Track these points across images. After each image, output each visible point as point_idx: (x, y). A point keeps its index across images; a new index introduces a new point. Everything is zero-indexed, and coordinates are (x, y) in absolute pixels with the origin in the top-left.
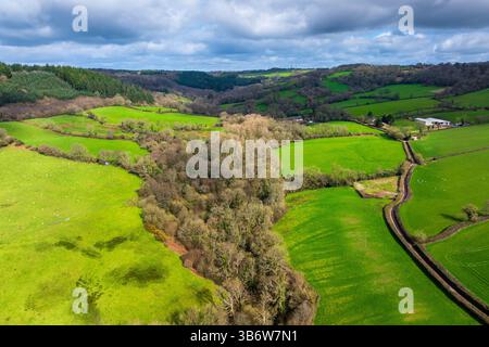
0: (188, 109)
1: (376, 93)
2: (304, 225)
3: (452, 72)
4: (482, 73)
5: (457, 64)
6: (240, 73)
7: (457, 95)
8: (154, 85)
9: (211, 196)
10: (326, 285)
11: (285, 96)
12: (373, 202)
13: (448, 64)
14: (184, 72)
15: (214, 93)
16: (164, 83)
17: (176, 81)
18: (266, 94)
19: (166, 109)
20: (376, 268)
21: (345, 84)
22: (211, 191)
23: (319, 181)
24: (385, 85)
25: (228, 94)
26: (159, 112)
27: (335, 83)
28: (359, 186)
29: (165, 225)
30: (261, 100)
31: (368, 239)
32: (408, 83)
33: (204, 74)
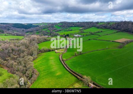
0: (15, 34)
1: (67, 29)
2: (41, 60)
3: (84, 24)
4: (90, 24)
5: (86, 22)
6: (33, 24)
7: (85, 29)
8: (5, 27)
9: (18, 56)
10: (42, 71)
11: (44, 30)
12: (58, 54)
13: (84, 22)
14: (15, 24)
15: (24, 29)
16: (8, 27)
17: (12, 26)
18: (39, 30)
19: (8, 34)
20: (54, 67)
21: (61, 27)
22: (18, 55)
23: (47, 50)
24: (70, 27)
25: (29, 30)
26: (5, 35)
27: (58, 27)
28: (56, 51)
29: (4, 64)
30: (38, 31)
31: (54, 61)
32: (75, 26)
33: (21, 24)
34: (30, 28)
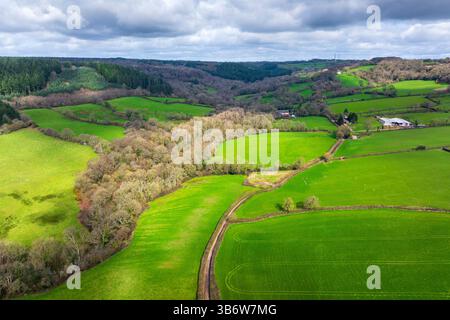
17: (212, 72)
18: (280, 87)
26: (167, 102)
34: (261, 79)
